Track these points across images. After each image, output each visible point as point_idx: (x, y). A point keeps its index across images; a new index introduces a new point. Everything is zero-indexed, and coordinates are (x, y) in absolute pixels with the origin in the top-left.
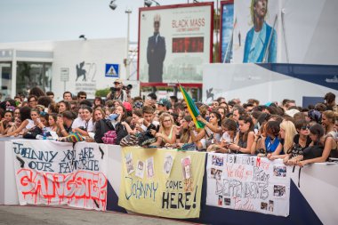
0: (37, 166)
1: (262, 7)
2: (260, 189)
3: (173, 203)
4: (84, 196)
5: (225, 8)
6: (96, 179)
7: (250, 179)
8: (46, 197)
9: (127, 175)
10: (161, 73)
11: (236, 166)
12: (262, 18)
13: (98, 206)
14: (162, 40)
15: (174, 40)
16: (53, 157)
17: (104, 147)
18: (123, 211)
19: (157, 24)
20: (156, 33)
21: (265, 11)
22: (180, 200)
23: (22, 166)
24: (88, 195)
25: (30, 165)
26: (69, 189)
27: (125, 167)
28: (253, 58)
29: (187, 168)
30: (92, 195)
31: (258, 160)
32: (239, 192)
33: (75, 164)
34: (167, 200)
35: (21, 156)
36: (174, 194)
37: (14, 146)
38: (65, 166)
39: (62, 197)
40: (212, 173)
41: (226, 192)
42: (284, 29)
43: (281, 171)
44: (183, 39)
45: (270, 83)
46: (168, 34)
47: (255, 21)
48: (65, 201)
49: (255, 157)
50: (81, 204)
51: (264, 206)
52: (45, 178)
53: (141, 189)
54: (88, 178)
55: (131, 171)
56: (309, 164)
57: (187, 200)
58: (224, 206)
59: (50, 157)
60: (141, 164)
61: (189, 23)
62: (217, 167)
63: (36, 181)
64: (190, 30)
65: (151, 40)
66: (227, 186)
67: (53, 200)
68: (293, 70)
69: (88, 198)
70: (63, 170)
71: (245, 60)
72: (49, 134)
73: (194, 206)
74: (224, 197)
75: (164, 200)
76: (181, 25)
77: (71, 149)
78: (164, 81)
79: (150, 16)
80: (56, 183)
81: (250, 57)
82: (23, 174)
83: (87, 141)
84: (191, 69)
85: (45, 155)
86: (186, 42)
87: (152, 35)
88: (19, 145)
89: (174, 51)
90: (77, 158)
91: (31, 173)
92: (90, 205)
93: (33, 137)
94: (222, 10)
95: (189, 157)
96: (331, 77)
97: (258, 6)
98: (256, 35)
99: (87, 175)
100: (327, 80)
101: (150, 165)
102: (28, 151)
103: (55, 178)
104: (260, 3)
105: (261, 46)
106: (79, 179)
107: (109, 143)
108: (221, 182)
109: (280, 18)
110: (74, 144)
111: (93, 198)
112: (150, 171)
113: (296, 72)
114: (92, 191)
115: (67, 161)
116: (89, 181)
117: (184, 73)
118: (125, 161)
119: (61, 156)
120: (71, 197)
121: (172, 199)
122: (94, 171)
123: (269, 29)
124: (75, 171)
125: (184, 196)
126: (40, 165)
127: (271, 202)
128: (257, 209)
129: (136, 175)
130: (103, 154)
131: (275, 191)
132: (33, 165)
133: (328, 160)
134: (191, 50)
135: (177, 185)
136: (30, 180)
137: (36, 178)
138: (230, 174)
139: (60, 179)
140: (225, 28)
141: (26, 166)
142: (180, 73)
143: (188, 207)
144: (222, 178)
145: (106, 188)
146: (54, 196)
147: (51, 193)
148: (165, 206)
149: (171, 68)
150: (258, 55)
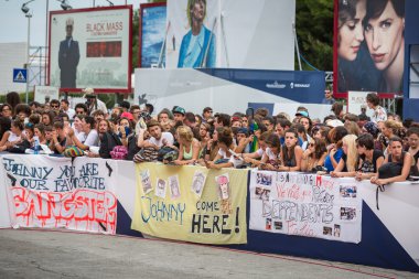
0: (29, 184)
1: (200, 10)
2: (321, 212)
3: (206, 226)
4: (86, 218)
5: (145, 11)
6: (101, 198)
7: (307, 200)
8: (39, 218)
9: (144, 194)
10: (75, 78)
11: (288, 185)
12: (200, 20)
13: (105, 229)
14: (75, 45)
15: (89, 44)
16: (48, 173)
17: (113, 162)
18: (138, 234)
19: (70, 28)
20: (69, 36)
21: (204, 13)
22: (215, 224)
23: (13, 185)
24: (91, 216)
25: (22, 183)
26: (67, 209)
27: (141, 186)
28: (189, 63)
29: (224, 187)
30: (96, 217)
31: (319, 179)
32: (293, 215)
33: (74, 181)
34: (198, 224)
35: (12, 173)
36: (207, 216)
37: (4, 162)
38: (62, 183)
39: (58, 218)
40: (257, 193)
41: (277, 214)
42: (223, 33)
43: (349, 191)
44: (99, 43)
45: (211, 89)
46: (82, 38)
47: (192, 24)
48: (62, 223)
49: (314, 176)
50: (82, 227)
51: (327, 230)
52: (39, 197)
53: (163, 210)
54: (90, 198)
55: (149, 190)
56: (389, 183)
57: (224, 223)
58: (274, 230)
59: (44, 173)
60: (161, 182)
61: (105, 27)
62: (264, 187)
63: (29, 201)
64: (107, 33)
65: (63, 45)
66: (277, 207)
67: (48, 221)
68: (233, 75)
69: (91, 220)
70: (59, 188)
71: (180, 65)
72: (40, 148)
73: (237, 231)
74: (274, 220)
75: (194, 223)
76: (97, 29)
77: (70, 165)
78: (78, 87)
79: (62, 20)
80: (51, 203)
81: (185, 61)
82: (15, 193)
83: (90, 156)
84: (108, 74)
85: (38, 171)
86: (102, 47)
87: (64, 38)
88: (10, 161)
89: (88, 56)
90: (77, 175)
91: (24, 192)
92: (95, 228)
93: (21, 151)
94: (142, 14)
95: (226, 175)
96: (272, 82)
97: (195, 9)
98: (194, 39)
99: (90, 195)
100: (268, 86)
101: (174, 183)
102: (19, 167)
103: (50, 197)
104: (197, 6)
105: (199, 50)
106: (79, 198)
107: (119, 157)
108: (270, 203)
109: (219, 21)
110: (73, 158)
111: (97, 220)
112: (175, 190)
113: (237, 77)
114: (96, 213)
115: (64, 177)
116: (93, 200)
117: (100, 79)
118: (141, 179)
119: (56, 173)
120: (69, 219)
121: (205, 223)
122: (98, 190)
123: (207, 33)
124: (74, 190)
125: (221, 218)
126: (33, 183)
127: (337, 226)
128: (319, 234)
129: (156, 194)
130: (111, 170)
131: (342, 214)
132: (26, 183)
133: (408, 178)
134: (107, 54)
135: (212, 206)
136: (22, 200)
137: (29, 198)
138: (282, 194)
139: (57, 198)
140: (146, 32)
141: (18, 184)
142: (96, 78)
143: (227, 232)
144: (271, 198)
145: (115, 210)
146: (49, 217)
147: (45, 213)
148: (196, 230)
149: (85, 73)
150: (195, 59)
